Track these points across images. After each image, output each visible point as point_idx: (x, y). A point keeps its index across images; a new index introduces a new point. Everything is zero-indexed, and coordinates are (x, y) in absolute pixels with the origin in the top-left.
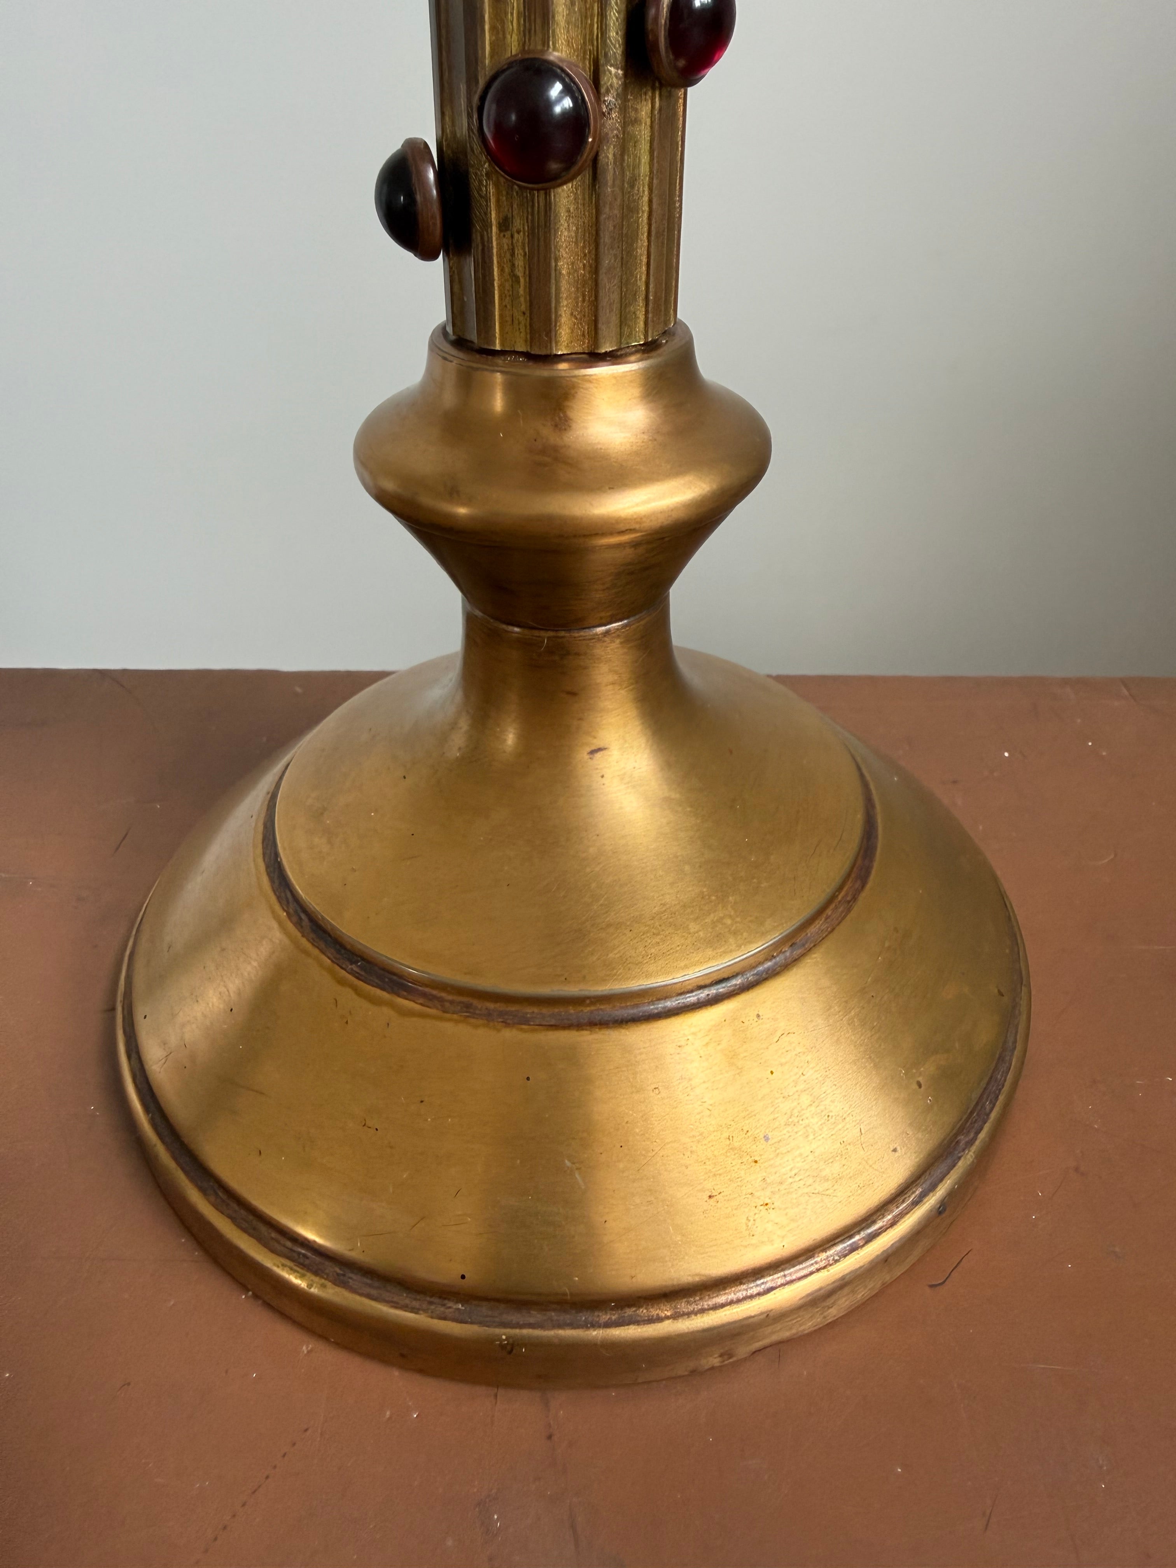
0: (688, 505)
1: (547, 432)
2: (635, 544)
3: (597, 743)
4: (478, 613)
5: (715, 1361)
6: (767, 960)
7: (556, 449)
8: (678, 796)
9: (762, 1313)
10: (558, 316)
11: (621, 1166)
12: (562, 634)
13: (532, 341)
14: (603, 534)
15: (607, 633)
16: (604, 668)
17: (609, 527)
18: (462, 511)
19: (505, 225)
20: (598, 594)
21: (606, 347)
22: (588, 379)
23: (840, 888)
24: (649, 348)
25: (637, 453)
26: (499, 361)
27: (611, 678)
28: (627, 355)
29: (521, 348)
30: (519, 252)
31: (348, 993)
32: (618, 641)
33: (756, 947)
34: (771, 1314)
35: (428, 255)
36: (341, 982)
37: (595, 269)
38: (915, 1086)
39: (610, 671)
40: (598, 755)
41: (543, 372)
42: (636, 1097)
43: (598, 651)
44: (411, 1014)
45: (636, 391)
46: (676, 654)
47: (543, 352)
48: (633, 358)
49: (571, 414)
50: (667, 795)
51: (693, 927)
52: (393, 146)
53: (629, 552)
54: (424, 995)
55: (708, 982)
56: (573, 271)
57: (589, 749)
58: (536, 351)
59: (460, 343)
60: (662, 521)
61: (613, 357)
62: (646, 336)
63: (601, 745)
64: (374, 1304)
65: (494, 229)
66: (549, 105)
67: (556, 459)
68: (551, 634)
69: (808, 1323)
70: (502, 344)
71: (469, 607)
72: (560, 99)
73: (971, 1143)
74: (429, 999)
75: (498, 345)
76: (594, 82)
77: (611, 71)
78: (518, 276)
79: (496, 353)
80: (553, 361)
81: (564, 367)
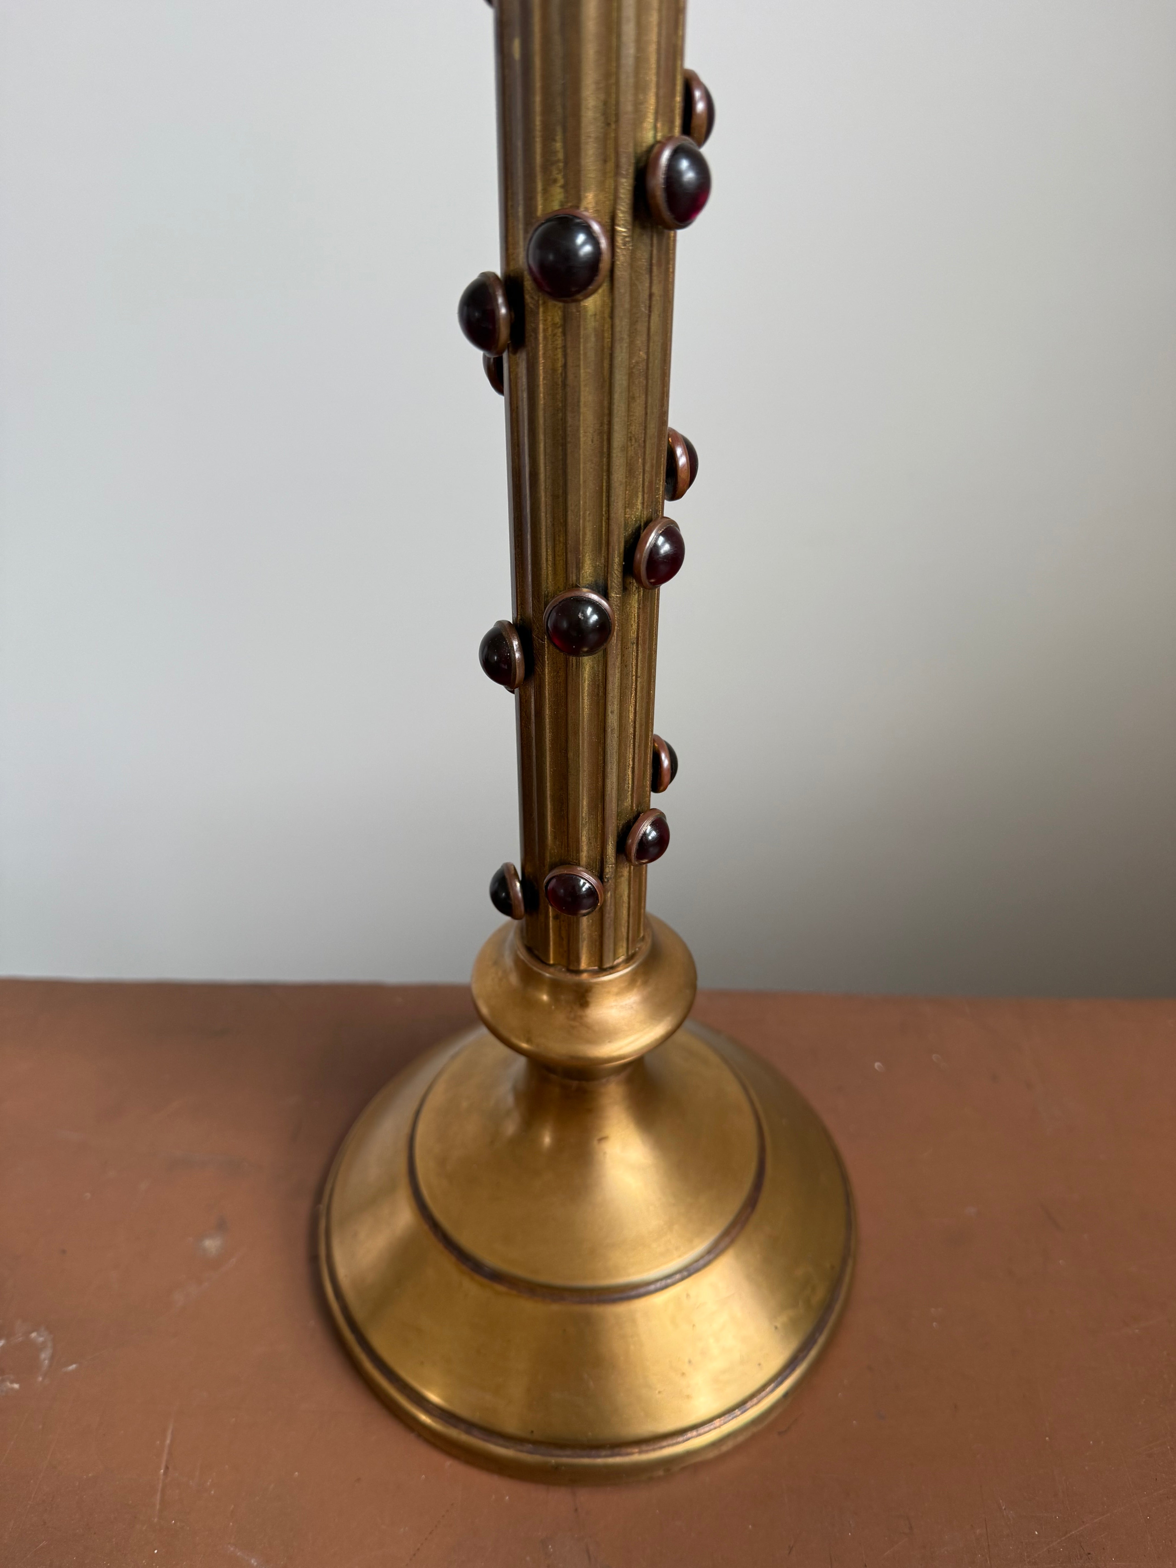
3: (603, 1135)
7: (581, 1020)
8: (648, 1162)
10: (582, 955)
11: (613, 1377)
12: (584, 1083)
13: (569, 964)
16: (606, 1097)
19: (556, 919)
21: (607, 965)
22: (598, 982)
25: (623, 1019)
26: (550, 970)
27: (610, 1101)
28: (619, 965)
29: (564, 963)
30: (562, 927)
32: (614, 1084)
35: (512, 915)
37: (601, 936)
39: (610, 1098)
40: (603, 1141)
41: (575, 978)
47: (575, 969)
48: (621, 967)
49: (589, 999)
55: (661, 1277)
56: (590, 936)
57: (598, 1138)
58: (571, 968)
59: (531, 951)
61: (613, 969)
63: (605, 1136)
64: (486, 1444)
65: (551, 919)
66: (579, 888)
67: (581, 1025)
70: (553, 959)
75: (552, 962)
76: (601, 877)
77: (609, 869)
78: (562, 939)
79: (550, 965)
80: (578, 972)
81: (585, 976)
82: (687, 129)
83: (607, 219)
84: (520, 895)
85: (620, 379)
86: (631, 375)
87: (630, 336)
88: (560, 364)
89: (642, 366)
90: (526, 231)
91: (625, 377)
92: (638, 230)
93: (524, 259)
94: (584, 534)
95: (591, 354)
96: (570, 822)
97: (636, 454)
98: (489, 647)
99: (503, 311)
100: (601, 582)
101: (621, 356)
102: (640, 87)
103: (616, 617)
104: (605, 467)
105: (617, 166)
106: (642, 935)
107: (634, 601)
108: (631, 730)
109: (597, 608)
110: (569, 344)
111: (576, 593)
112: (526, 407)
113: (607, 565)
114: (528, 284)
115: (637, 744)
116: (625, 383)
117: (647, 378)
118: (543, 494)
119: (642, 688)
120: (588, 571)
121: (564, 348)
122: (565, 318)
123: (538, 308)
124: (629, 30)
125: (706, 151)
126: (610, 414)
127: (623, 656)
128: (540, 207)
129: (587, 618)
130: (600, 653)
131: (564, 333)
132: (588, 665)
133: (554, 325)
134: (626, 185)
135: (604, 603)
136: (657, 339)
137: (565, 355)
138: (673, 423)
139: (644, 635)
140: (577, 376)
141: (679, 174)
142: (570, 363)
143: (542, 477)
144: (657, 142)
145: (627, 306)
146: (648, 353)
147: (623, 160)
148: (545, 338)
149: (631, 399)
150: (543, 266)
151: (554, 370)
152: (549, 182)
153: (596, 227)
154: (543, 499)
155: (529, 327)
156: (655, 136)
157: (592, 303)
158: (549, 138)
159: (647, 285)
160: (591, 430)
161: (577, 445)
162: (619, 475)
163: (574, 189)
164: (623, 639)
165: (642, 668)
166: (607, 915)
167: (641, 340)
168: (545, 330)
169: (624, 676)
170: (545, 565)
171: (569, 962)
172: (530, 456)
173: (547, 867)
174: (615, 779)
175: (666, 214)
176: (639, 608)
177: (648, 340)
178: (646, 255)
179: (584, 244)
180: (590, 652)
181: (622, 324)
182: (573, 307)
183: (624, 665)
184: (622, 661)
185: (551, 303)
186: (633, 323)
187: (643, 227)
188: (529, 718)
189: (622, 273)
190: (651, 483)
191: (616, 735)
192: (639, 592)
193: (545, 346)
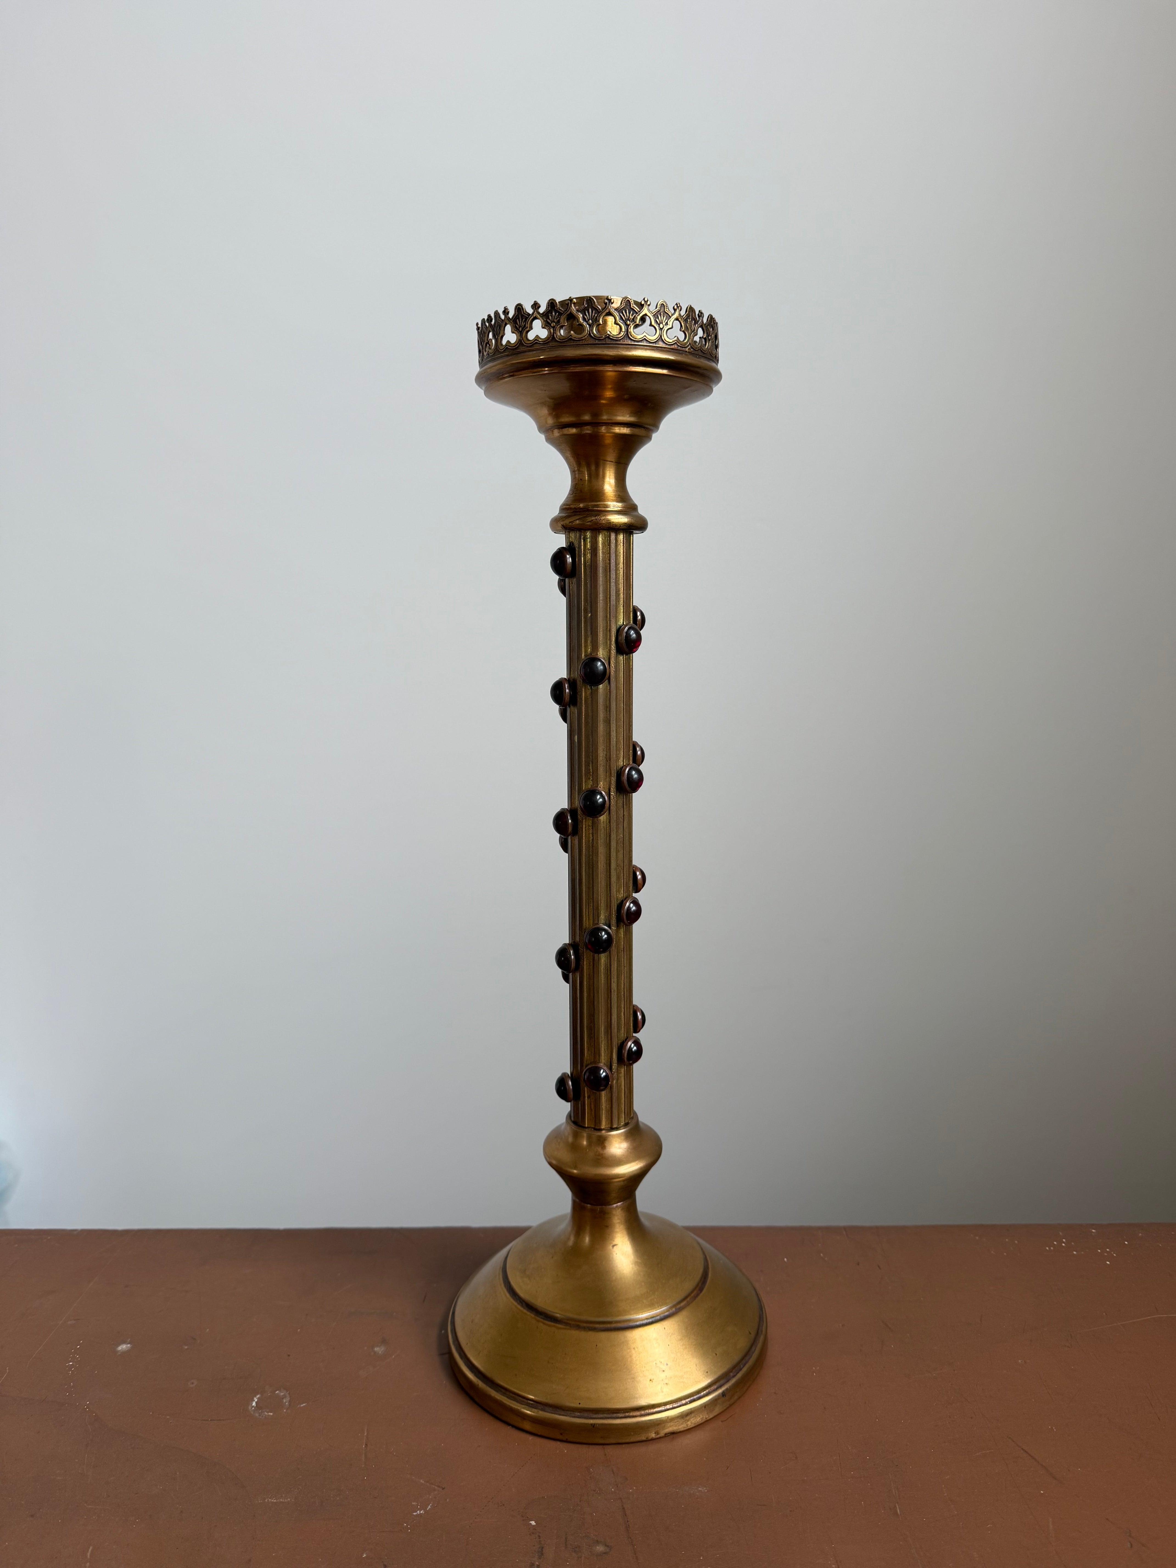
0: (636, 1170)
1: (599, 1149)
2: (624, 1181)
3: (614, 1243)
4: (577, 1200)
5: (653, 1435)
6: (667, 1312)
7: (602, 1154)
8: (640, 1261)
9: (666, 1417)
10: (602, 1119)
11: (624, 1370)
12: (604, 1207)
13: (595, 1125)
14: (615, 1178)
15: (617, 1206)
16: (616, 1218)
17: (617, 1176)
18: (575, 1171)
19: (589, 1097)
20: (614, 1195)
21: (615, 1126)
22: (610, 1135)
23: (692, 1292)
24: (626, 1125)
25: (624, 1155)
26: (587, 1130)
27: (618, 1221)
28: (620, 1127)
29: (593, 1126)
30: (592, 1103)
31: (541, 1324)
32: (620, 1209)
33: (664, 1308)
34: (669, 1418)
35: (567, 1100)
36: (538, 1321)
37: (612, 1107)
38: (714, 1355)
39: (618, 1219)
40: (615, 1247)
41: (598, 1134)
42: (628, 1351)
43: (614, 1212)
44: (561, 1328)
45: (623, 1138)
46: (640, 1215)
47: (598, 1128)
48: (621, 1128)
49: (606, 1145)
50: (636, 1260)
51: (645, 1301)
52: (559, 1075)
53: (622, 1183)
54: (565, 1323)
55: (649, 1317)
56: (606, 1107)
57: (612, 1245)
58: (597, 1128)
59: (575, 1123)
60: (631, 1174)
61: (617, 1129)
62: (625, 1122)
63: (616, 1243)
64: (553, 1415)
65: (586, 1098)
66: (600, 1075)
67: (602, 1157)
68: (600, 1207)
69: (681, 1427)
70: (587, 1125)
71: (574, 1198)
72: (603, 1073)
73: (734, 1376)
74: (566, 1324)
75: (586, 1126)
76: (611, 1069)
77: (615, 1066)
78: (591, 1110)
79: (585, 1127)
80: (601, 1130)
81: (603, 1132)
82: (635, 761)
83: (607, 790)
84: (571, 1087)
85: (613, 844)
86: (617, 843)
87: (616, 829)
88: (591, 839)
89: (621, 840)
90: (579, 794)
91: (615, 844)
92: (618, 794)
93: (577, 803)
94: (601, 902)
95: (602, 835)
96: (596, 1039)
97: (620, 872)
98: (559, 955)
99: (570, 821)
100: (608, 922)
101: (613, 836)
102: (618, 750)
103: (614, 937)
104: (608, 876)
105: (611, 773)
106: (632, 1116)
107: (622, 931)
108: (623, 993)
109: (607, 933)
110: (594, 832)
111: (598, 926)
112: (577, 855)
113: (610, 915)
114: (579, 812)
115: (625, 1000)
116: (615, 846)
117: (623, 844)
118: (584, 887)
119: (627, 972)
120: (602, 917)
121: (593, 834)
122: (593, 823)
123: (583, 820)
124: (613, 734)
125: (641, 768)
126: (610, 857)
127: (618, 956)
128: (584, 787)
129: (602, 937)
130: (608, 952)
131: (592, 829)
132: (603, 957)
133: (589, 826)
134: (614, 780)
135: (610, 931)
136: (626, 830)
137: (593, 836)
138: (634, 863)
139: (627, 948)
140: (597, 843)
141: (632, 776)
142: (594, 839)
143: (584, 880)
144: (624, 766)
145: (615, 819)
146: (623, 836)
147: (613, 772)
148: (585, 830)
149: (617, 851)
150: (585, 805)
151: (589, 841)
152: (587, 779)
153: (603, 793)
154: (584, 889)
155: (579, 827)
156: (623, 764)
157: (603, 818)
158: (587, 765)
159: (622, 812)
160: (603, 862)
161: (598, 868)
162: (614, 879)
163: (596, 782)
164: (618, 947)
165: (627, 963)
166: (614, 1094)
167: (621, 830)
168: (586, 827)
169: (619, 966)
170: (585, 916)
171: (596, 1124)
172: (579, 873)
173: (584, 1067)
174: (616, 1016)
175: (628, 789)
176: (624, 935)
177: (623, 831)
178: (622, 802)
179: (600, 798)
180: (604, 952)
181: (613, 825)
182: (596, 819)
183: (619, 961)
184: (618, 958)
185: (588, 818)
186: (617, 825)
187: (620, 793)
188: (576, 989)
189: (613, 808)
190: (627, 883)
191: (616, 994)
192: (624, 928)
193: (586, 833)
